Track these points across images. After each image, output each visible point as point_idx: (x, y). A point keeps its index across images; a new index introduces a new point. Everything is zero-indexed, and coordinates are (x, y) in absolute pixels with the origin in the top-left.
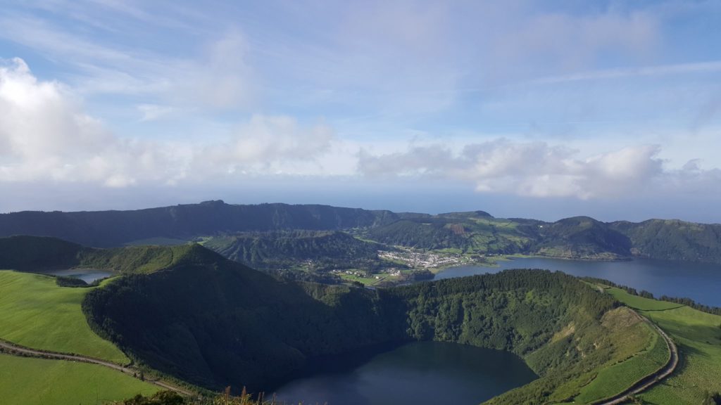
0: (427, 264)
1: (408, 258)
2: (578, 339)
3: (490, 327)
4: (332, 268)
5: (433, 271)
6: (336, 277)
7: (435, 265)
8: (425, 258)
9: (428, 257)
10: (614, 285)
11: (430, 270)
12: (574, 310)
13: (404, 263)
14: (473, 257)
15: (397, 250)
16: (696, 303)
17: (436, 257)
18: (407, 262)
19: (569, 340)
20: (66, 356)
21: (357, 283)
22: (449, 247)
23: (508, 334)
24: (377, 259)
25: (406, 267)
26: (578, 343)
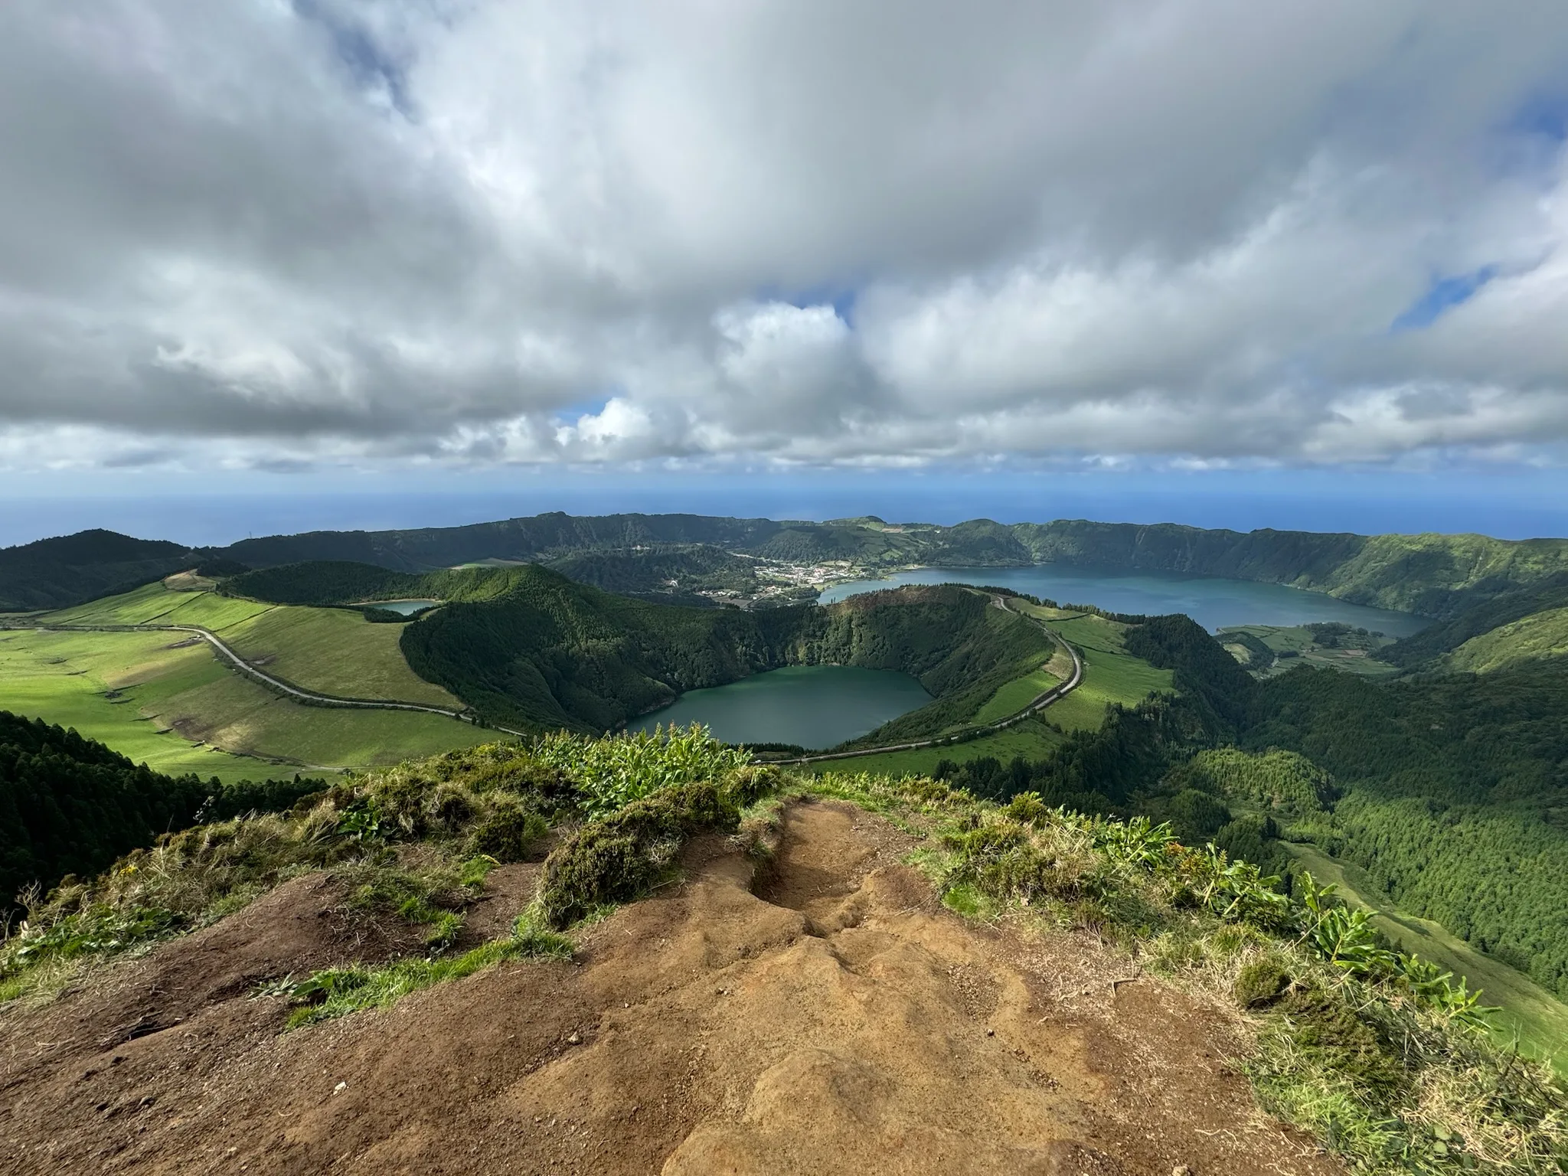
0: (812, 580)
1: (791, 574)
2: (977, 656)
3: (882, 648)
4: (701, 590)
5: (819, 588)
6: (707, 599)
7: (821, 581)
8: (811, 574)
9: (813, 572)
10: (1015, 595)
11: (815, 587)
12: (972, 625)
13: (785, 580)
14: (864, 570)
15: (778, 566)
16: (1101, 611)
17: (822, 571)
18: (789, 579)
19: (968, 656)
20: (386, 705)
21: (731, 605)
22: (837, 559)
23: (902, 653)
24: (754, 576)
25: (789, 585)
26: (976, 660)
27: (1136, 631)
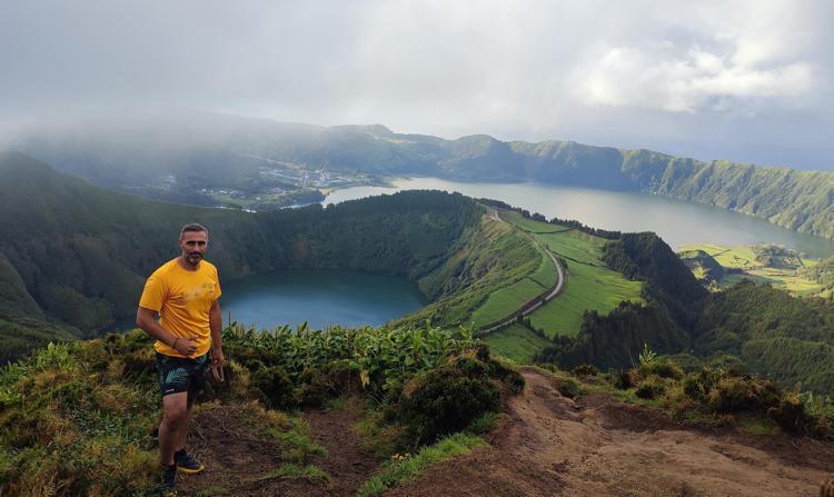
0: (318, 184)
1: (296, 176)
2: (472, 263)
4: (201, 187)
5: (324, 192)
6: (207, 197)
7: (327, 185)
8: (316, 177)
9: (319, 175)
11: (319, 190)
12: (468, 234)
13: (290, 183)
14: (369, 177)
18: (294, 181)
19: (463, 263)
21: (232, 205)
24: (257, 176)
25: (294, 188)
26: (471, 267)
27: (613, 245)
